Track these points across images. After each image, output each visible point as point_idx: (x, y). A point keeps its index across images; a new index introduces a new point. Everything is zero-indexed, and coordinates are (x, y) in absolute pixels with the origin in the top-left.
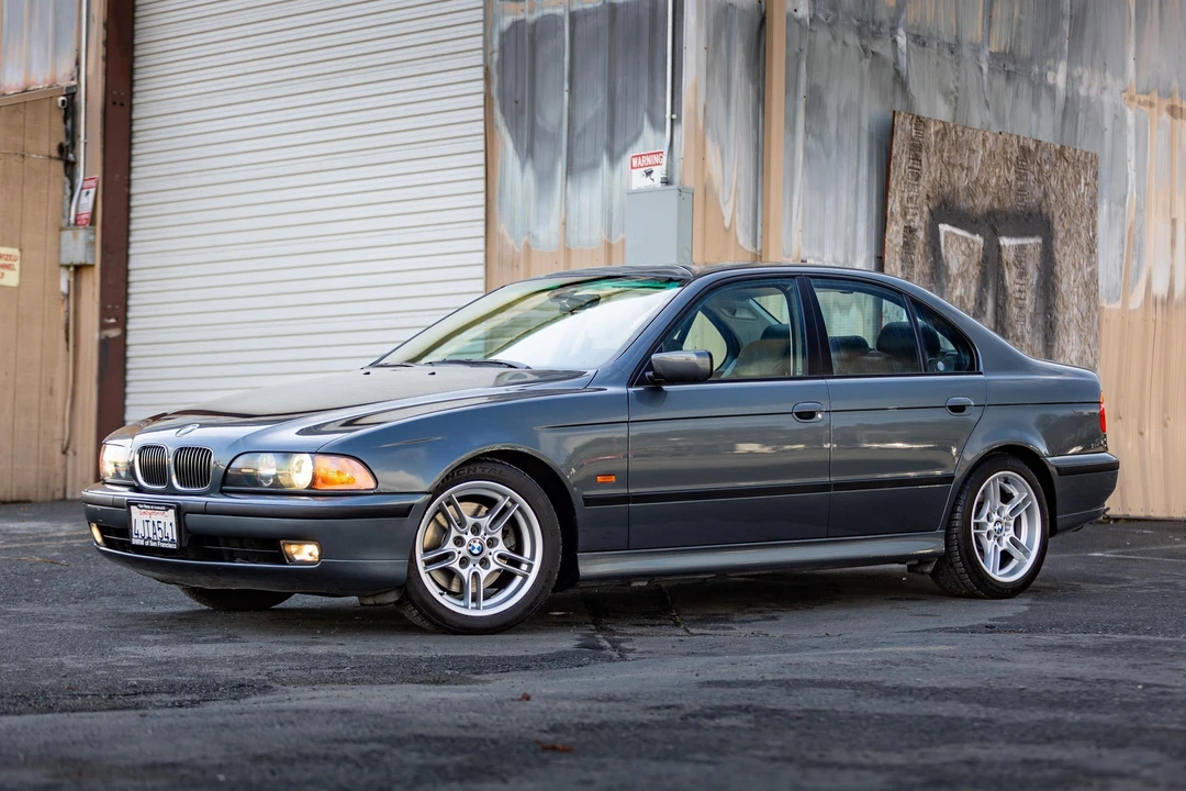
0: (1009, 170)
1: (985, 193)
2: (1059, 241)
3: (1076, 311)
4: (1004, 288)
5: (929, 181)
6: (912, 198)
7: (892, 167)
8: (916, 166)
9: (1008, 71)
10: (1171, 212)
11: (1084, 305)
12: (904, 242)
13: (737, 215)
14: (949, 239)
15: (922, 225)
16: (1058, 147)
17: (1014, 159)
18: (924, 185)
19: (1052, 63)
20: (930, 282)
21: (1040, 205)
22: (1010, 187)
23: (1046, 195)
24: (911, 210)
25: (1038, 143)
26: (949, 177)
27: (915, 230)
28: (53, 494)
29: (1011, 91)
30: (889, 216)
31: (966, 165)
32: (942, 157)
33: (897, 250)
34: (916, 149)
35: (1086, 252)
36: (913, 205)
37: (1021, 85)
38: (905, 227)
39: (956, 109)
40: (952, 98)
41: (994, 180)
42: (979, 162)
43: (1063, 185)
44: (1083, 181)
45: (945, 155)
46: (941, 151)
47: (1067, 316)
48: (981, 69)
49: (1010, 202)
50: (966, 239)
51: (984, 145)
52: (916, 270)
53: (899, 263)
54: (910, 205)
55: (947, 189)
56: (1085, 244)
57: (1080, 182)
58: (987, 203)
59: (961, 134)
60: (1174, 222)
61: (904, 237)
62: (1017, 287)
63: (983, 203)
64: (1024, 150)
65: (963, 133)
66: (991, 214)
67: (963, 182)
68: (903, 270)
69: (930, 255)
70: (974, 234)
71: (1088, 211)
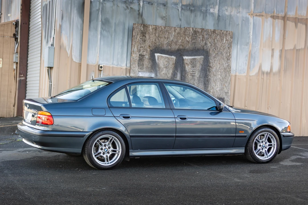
0: (188, 37)
1: (176, 45)
2: (212, 57)
3: (219, 76)
4: (185, 71)
5: (150, 42)
6: (142, 47)
7: (133, 39)
8: (143, 38)
9: (191, 10)
10: (272, 47)
11: (224, 75)
12: (139, 59)
13: (73, 53)
14: (160, 58)
15: (148, 54)
16: (212, 30)
17: (191, 34)
18: (148, 43)
19: (212, 6)
20: (151, 69)
21: (203, 47)
22: (189, 42)
23: (206, 44)
24: (142, 50)
25: (202, 29)
26: (159, 41)
27: (144, 56)
28: (11, 116)
29: (193, 15)
30: (132, 52)
31: (166, 37)
32: (156, 35)
33: (136, 61)
34: (143, 34)
35: (226, 60)
36: (142, 49)
37: (197, 13)
38: (139, 55)
39: (166, 21)
40: (165, 18)
41: (180, 41)
42: (173, 36)
43: (214, 41)
44: (225, 39)
45: (157, 35)
46: (155, 34)
47: (215, 78)
48: (178, 10)
49: (189, 46)
50: (168, 57)
51: (175, 31)
52: (145, 66)
53: (137, 65)
54: (141, 49)
55: (158, 44)
56: (225, 58)
57: (223, 40)
58: (178, 47)
59: (164, 28)
60: (273, 50)
61: (139, 57)
62: (191, 70)
63: (174, 47)
64: (195, 32)
65: (165, 28)
66: (179, 50)
67: (166, 42)
68: (139, 66)
69: (151, 62)
70: (172, 56)
71: (227, 48)
